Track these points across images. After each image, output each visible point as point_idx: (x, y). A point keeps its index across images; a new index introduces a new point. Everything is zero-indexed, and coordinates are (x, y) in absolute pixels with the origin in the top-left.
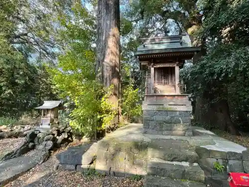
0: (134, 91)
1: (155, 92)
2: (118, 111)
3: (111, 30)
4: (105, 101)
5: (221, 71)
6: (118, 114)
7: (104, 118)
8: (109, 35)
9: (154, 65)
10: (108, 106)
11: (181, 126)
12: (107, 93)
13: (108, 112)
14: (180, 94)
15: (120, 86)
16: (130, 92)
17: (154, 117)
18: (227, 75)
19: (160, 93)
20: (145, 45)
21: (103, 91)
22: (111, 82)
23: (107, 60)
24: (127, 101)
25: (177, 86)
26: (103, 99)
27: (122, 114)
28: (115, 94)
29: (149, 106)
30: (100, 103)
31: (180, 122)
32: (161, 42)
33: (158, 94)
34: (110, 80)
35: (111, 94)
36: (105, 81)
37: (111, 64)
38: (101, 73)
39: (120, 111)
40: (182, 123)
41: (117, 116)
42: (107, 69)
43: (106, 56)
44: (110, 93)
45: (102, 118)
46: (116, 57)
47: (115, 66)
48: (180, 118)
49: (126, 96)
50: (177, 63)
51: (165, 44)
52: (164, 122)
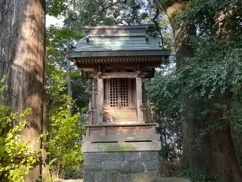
0: (72, 119)
1: (104, 120)
2: (40, 158)
3: (28, 7)
4: (13, 138)
5: (211, 83)
6: (39, 163)
7: (11, 172)
8: (24, 16)
9: (102, 75)
10: (20, 148)
11: (146, 177)
12: (17, 123)
13: (18, 159)
14: (144, 123)
15: (45, 108)
16: (64, 119)
17: (103, 163)
18: (218, 90)
19: (112, 122)
20: (90, 39)
21: (9, 120)
22: (27, 101)
23: (19, 61)
24: (57, 137)
25: (139, 110)
26: (10, 135)
27: (47, 162)
28: (34, 125)
29: (94, 145)
30: (4, 144)
31: (143, 171)
32: (116, 35)
33: (108, 123)
34: (25, 99)
35: (26, 126)
36: (14, 101)
37: (27, 68)
38: (6, 86)
39: (44, 158)
40: (146, 171)
41: (38, 167)
42: (18, 78)
43: (18, 54)
44: (23, 123)
45: (8, 172)
46: (37, 56)
47: (36, 72)
48: (143, 163)
49: (57, 128)
50: (138, 72)
51: (121, 39)
52: (119, 171)
